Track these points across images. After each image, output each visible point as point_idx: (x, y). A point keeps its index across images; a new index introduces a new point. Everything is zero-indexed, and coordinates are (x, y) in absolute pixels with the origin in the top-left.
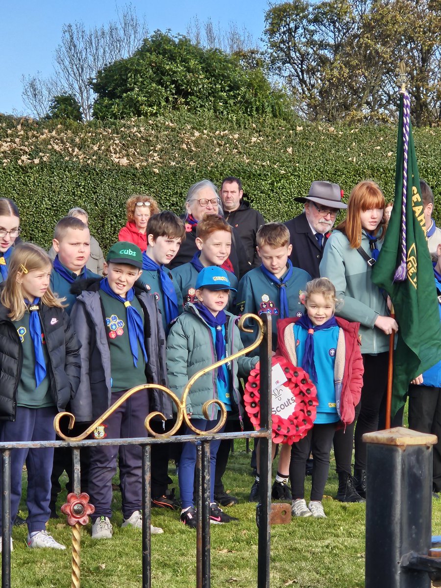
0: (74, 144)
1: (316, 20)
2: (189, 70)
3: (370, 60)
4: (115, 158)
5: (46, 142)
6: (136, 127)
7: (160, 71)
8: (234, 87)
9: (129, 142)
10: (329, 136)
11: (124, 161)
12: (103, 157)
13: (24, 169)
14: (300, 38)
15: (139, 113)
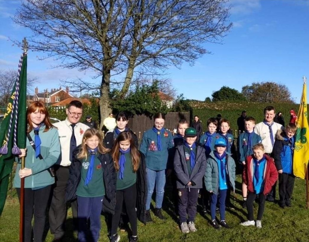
0: (208, 105)
1: (250, 89)
2: (229, 93)
3: (258, 95)
4: (215, 108)
5: (203, 105)
6: (220, 103)
7: (224, 93)
8: (237, 96)
9: (218, 105)
10: (254, 104)
11: (217, 108)
12: (213, 107)
13: (199, 109)
14: (247, 92)
15: (220, 100)
